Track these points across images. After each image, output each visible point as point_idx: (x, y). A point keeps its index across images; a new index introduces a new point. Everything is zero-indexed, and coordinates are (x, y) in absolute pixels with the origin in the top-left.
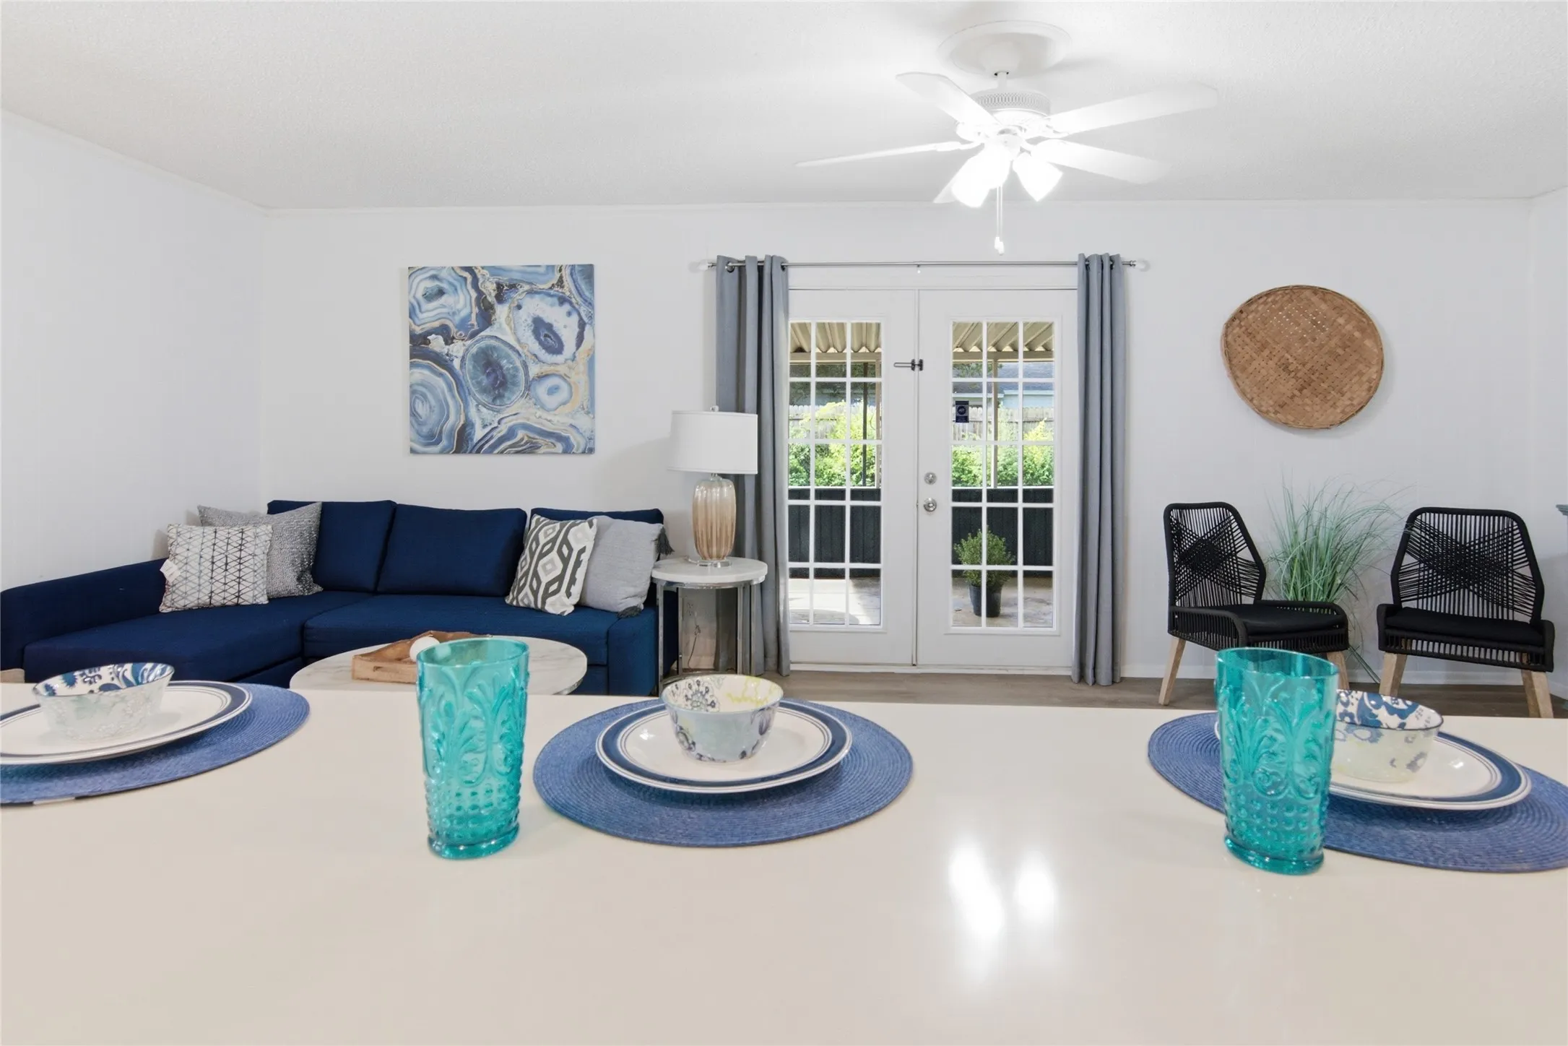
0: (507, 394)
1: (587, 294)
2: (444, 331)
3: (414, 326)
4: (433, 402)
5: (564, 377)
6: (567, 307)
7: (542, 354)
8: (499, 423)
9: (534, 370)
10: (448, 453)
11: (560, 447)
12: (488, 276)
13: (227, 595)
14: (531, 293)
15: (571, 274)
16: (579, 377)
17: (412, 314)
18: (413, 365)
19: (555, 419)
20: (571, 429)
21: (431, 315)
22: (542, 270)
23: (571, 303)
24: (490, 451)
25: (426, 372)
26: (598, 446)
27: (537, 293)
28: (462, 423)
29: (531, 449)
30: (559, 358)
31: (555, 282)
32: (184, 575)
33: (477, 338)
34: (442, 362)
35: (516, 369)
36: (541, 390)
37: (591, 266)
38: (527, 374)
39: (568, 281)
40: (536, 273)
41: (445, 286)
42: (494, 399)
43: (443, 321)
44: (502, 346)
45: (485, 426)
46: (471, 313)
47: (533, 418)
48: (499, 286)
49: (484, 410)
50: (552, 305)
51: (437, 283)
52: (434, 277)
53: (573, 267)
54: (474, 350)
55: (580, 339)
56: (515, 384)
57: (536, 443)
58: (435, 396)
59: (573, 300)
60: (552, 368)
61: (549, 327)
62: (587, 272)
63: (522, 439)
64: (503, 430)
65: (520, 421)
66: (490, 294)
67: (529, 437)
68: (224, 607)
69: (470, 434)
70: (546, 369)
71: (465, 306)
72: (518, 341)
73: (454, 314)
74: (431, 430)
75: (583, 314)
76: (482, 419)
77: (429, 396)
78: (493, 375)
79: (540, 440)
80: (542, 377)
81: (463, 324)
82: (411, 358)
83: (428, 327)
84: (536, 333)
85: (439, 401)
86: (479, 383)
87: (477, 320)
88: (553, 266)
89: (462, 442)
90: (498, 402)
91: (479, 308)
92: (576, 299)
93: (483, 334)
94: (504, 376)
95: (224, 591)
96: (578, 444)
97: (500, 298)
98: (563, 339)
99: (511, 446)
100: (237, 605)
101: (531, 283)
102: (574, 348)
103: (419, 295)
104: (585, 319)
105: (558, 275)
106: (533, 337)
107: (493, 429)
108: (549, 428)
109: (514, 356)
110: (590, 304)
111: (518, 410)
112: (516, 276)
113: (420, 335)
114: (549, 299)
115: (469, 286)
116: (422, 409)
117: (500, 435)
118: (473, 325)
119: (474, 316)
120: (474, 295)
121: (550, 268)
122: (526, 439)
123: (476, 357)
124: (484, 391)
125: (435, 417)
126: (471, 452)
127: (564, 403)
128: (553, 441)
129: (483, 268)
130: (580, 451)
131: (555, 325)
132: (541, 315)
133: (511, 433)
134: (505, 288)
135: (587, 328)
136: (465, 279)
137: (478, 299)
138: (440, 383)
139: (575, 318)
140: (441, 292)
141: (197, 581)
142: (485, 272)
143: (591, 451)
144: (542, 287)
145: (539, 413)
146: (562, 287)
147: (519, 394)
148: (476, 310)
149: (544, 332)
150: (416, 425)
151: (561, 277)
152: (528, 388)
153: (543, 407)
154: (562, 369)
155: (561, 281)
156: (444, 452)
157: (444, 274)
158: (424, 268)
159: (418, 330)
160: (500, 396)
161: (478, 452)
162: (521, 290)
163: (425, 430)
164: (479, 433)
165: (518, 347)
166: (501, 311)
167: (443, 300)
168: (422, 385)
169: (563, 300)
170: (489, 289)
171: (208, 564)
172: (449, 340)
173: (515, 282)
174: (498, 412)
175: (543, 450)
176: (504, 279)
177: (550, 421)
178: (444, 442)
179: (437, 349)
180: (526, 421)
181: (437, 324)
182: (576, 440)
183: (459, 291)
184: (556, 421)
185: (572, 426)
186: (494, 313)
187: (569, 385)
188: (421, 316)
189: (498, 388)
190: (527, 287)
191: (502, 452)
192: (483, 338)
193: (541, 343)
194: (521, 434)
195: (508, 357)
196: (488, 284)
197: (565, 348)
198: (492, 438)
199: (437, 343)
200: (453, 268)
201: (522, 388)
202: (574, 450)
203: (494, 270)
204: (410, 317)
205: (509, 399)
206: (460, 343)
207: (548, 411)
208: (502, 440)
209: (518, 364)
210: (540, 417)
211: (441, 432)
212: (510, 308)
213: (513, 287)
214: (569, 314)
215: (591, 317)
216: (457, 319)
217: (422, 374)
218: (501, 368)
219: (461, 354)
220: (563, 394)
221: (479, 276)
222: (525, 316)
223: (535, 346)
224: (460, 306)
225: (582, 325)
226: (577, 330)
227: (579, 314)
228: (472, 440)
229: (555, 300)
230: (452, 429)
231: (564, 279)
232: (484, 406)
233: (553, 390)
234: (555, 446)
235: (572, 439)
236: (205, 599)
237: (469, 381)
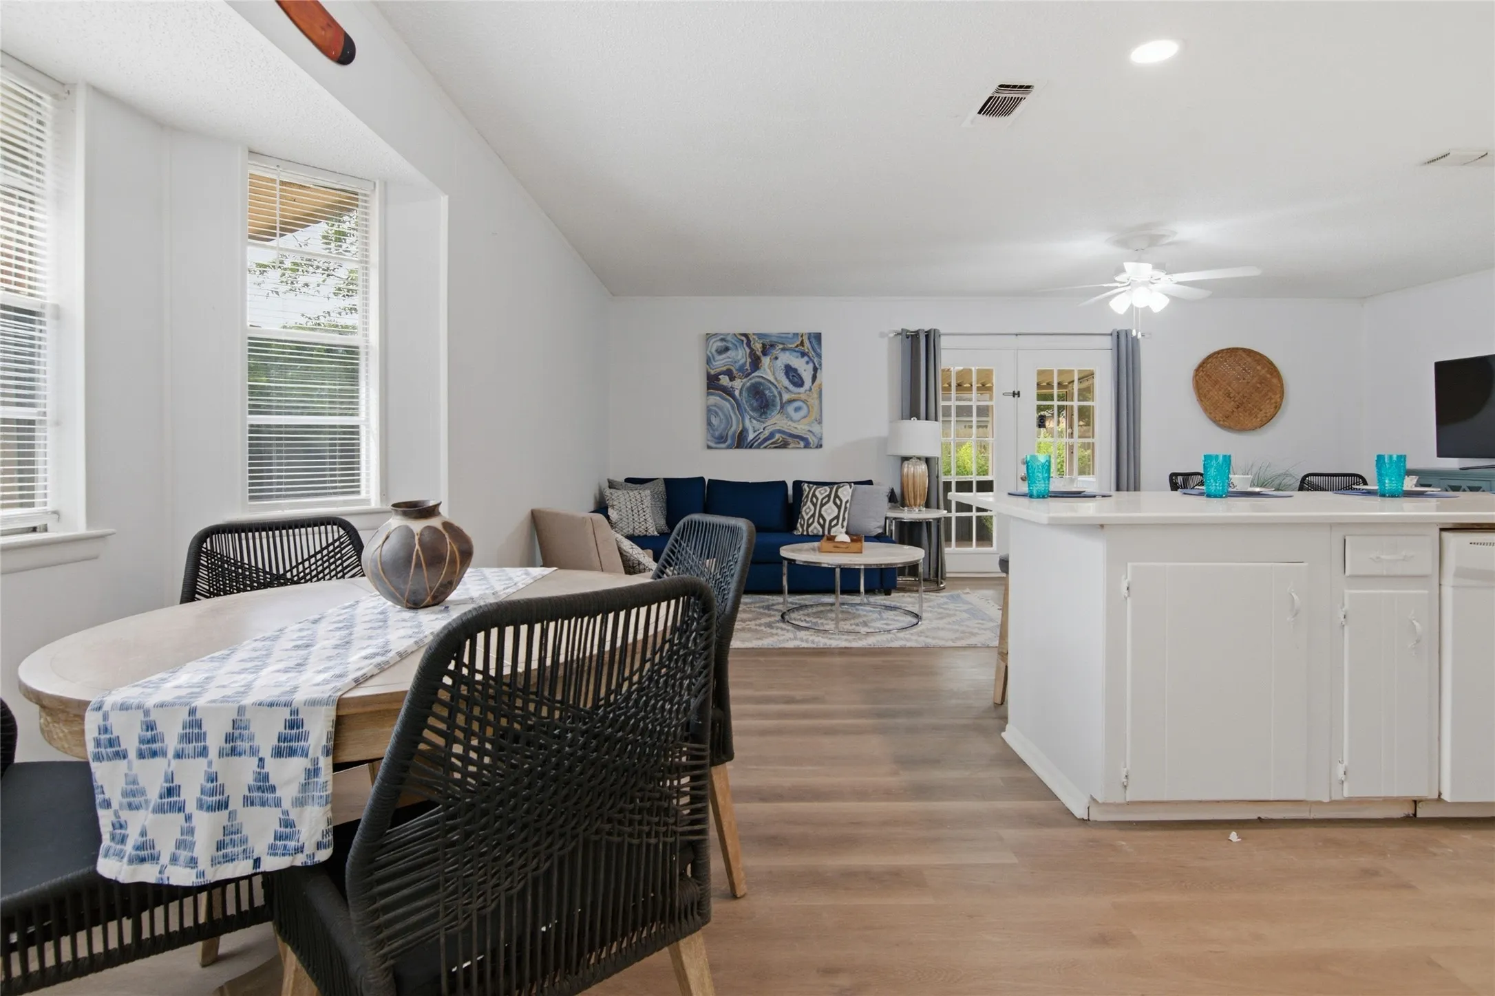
0: (769, 412)
1: (818, 350)
2: (729, 373)
3: (710, 370)
4: (722, 417)
5: (804, 402)
6: (806, 358)
7: (791, 387)
8: (764, 429)
9: (786, 397)
10: (731, 448)
11: (802, 444)
12: (757, 339)
13: (641, 529)
14: (784, 350)
15: (809, 339)
16: (813, 401)
17: (709, 361)
18: (709, 394)
19: (799, 427)
20: (809, 433)
21: (721, 362)
22: (790, 336)
23: (809, 356)
24: (758, 447)
25: (718, 398)
26: (824, 443)
27: (787, 350)
28: (740, 429)
29: (784, 445)
30: (802, 390)
31: (799, 343)
32: (620, 517)
33: (751, 376)
34: (728, 392)
35: (775, 396)
36: (790, 409)
37: (820, 334)
38: (781, 399)
39: (807, 343)
40: (786, 338)
41: (730, 345)
42: (761, 415)
43: (727, 367)
44: (766, 383)
45: (755, 432)
46: (746, 362)
47: (786, 427)
48: (764, 346)
49: (754, 421)
50: (797, 357)
51: (724, 343)
52: (723, 340)
53: (810, 334)
54: (748, 384)
55: (814, 378)
56: (774, 405)
57: (788, 441)
58: (723, 412)
59: (811, 355)
60: (797, 396)
61: (795, 370)
62: (818, 337)
63: (779, 439)
64: (767, 433)
65: (778, 428)
66: (758, 350)
67: (783, 438)
68: (639, 536)
69: (745, 436)
70: (793, 396)
71: (743, 357)
72: (776, 379)
73: (735, 362)
74: (721, 434)
75: (816, 364)
76: (753, 428)
77: (720, 414)
78: (760, 400)
79: (790, 440)
80: (791, 401)
81: (741, 369)
82: (708, 388)
83: (718, 370)
84: (787, 374)
85: (725, 415)
86: (751, 405)
87: (750, 366)
88: (797, 334)
89: (741, 442)
90: (763, 417)
91: (751, 359)
92: (812, 354)
93: (753, 375)
94: (767, 401)
95: (640, 527)
96: (813, 441)
97: (765, 353)
98: (803, 377)
99: (771, 444)
100: (646, 536)
101: (783, 344)
102: (811, 384)
103: (713, 350)
104: (817, 366)
105: (800, 340)
106: (785, 377)
107: (759, 434)
108: (795, 432)
109: (773, 389)
110: (819, 356)
111: (776, 421)
112: (774, 339)
113: (714, 375)
114: (795, 354)
115: (745, 346)
116: (715, 421)
117: (765, 436)
118: (747, 369)
119: (748, 363)
120: (748, 351)
121: (796, 335)
122: (781, 439)
123: (749, 389)
124: (754, 410)
125: (723, 426)
126: (746, 448)
127: (805, 417)
128: (798, 440)
129: (754, 334)
130: (815, 446)
131: (799, 369)
132: (791, 364)
133: (772, 435)
134: (768, 347)
135: (819, 371)
136: (743, 341)
137: (750, 353)
138: (727, 404)
139: (811, 365)
140: (727, 349)
141: (626, 521)
142: (754, 337)
143: (821, 446)
144: (791, 346)
145: (790, 423)
146: (803, 346)
147: (776, 412)
148: (749, 360)
149: (791, 374)
150: (711, 432)
151: (803, 340)
152: (782, 407)
153: (791, 420)
154: (803, 397)
155: (802, 344)
156: (729, 447)
157: (729, 338)
158: (716, 334)
159: (712, 372)
160: (765, 413)
161: (751, 447)
162: (778, 348)
163: (717, 434)
164: (751, 436)
165: (776, 383)
166: (766, 361)
167: (729, 353)
168: (715, 406)
169: (803, 354)
170: (758, 347)
171: (630, 511)
172: (732, 378)
173: (773, 343)
174: (763, 423)
175: (792, 445)
176: (767, 341)
177: (796, 428)
178: (729, 441)
179: (725, 384)
180: (781, 429)
181: (724, 369)
182: (812, 439)
183: (739, 349)
184: (800, 428)
185: (809, 431)
186: (761, 361)
187: (808, 407)
188: (714, 363)
189: (764, 408)
190: (781, 346)
191: (765, 447)
192: (753, 377)
193: (790, 381)
194: (777, 436)
195: (770, 389)
196: (757, 344)
197: (805, 384)
198: (759, 438)
199: (724, 380)
200: (735, 334)
201: (779, 408)
202: (811, 445)
203: (761, 336)
204: (708, 364)
205: (770, 414)
206: (739, 380)
207: (794, 422)
208: (766, 440)
209: (776, 393)
210: (790, 426)
211: (727, 434)
212: (770, 359)
213: (772, 346)
214: (807, 363)
215: (820, 365)
216: (737, 365)
217: (714, 399)
218: (765, 395)
219: (740, 387)
220: (803, 412)
221: (751, 339)
222: (780, 364)
223: (786, 382)
224: (739, 357)
225: (815, 369)
226: (812, 373)
227: (814, 364)
228: (747, 440)
229: (799, 354)
230: (735, 432)
231: (804, 341)
232: (754, 418)
233: (797, 409)
234: (799, 443)
235: (810, 439)
236: (631, 531)
237: (744, 402)
